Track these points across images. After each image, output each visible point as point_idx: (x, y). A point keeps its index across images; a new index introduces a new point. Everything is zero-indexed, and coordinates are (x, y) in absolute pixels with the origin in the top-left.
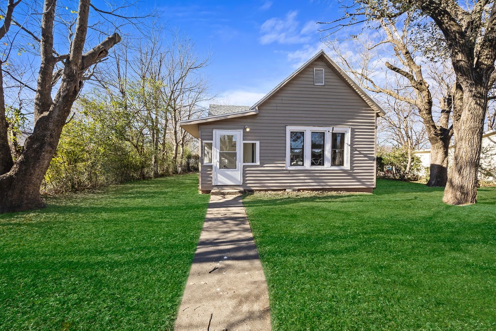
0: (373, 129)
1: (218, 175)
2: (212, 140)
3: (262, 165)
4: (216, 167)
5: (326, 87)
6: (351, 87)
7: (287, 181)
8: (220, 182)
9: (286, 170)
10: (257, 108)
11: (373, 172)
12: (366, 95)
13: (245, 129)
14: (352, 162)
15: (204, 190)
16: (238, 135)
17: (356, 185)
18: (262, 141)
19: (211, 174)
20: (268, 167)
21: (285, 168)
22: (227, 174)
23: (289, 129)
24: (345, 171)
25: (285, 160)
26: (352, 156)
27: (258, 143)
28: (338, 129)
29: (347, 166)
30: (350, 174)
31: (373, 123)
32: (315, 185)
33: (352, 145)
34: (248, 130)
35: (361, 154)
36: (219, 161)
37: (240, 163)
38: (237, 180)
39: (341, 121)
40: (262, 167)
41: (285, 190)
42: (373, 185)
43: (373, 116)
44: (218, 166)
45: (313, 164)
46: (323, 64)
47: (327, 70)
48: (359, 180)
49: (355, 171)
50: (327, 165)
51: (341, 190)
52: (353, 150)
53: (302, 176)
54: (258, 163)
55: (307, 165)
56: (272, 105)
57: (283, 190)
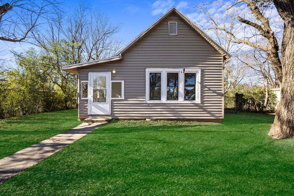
0: (221, 70)
1: (93, 107)
2: (87, 80)
3: (126, 99)
4: (90, 101)
5: (179, 36)
6: (200, 36)
7: (146, 112)
8: (94, 113)
9: (146, 103)
10: (120, 54)
11: (221, 106)
12: (212, 41)
13: (112, 72)
14: (202, 97)
15: (81, 118)
16: (108, 75)
17: (207, 116)
18: (126, 81)
19: (87, 106)
20: (131, 101)
21: (144, 102)
22: (98, 105)
23: (148, 71)
24: (196, 105)
25: (145, 96)
26: (202, 92)
27: (123, 82)
28: (189, 70)
29: (198, 100)
30: (201, 107)
31: (221, 64)
32: (170, 116)
33: (202, 83)
34: (114, 72)
35: (211, 90)
36: (93, 96)
37: (109, 98)
38: (107, 111)
39: (193, 64)
40: (126, 101)
41: (145, 119)
42: (221, 116)
43: (221, 59)
44: (92, 100)
45: (168, 99)
46: (177, 18)
47: (179, 23)
48: (209, 112)
49: (205, 105)
50: (181, 100)
51: (193, 120)
52: (203, 87)
53: (159, 109)
54: (123, 98)
55: (164, 99)
56: (134, 52)
57: (142, 119)
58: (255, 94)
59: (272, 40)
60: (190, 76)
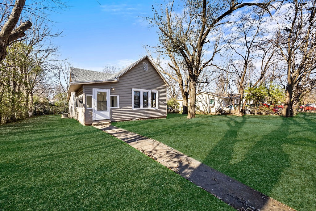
0: (166, 92)
1: (96, 114)
2: (92, 94)
3: (120, 108)
4: (94, 110)
5: (148, 72)
6: (158, 73)
7: (132, 115)
8: (98, 119)
9: (132, 110)
10: (118, 78)
11: (166, 110)
12: (163, 77)
13: (111, 89)
14: (159, 106)
15: (87, 124)
16: (108, 91)
17: (160, 115)
18: (120, 96)
19: (92, 114)
20: (124, 109)
21: (132, 109)
22: (101, 113)
23: (133, 90)
24: (156, 110)
25: (131, 105)
26: (159, 103)
27: (118, 97)
28: (154, 91)
29: (157, 107)
30: (158, 110)
31: (166, 89)
32: (145, 116)
33: (159, 98)
34: (113, 89)
35: (162, 102)
36: (96, 106)
37: (109, 107)
38: (108, 117)
39: (155, 88)
41: (132, 120)
42: (166, 115)
43: (166, 86)
44: (96, 109)
45: (144, 107)
46: (147, 61)
47: (149, 64)
48: (161, 113)
49: (160, 109)
50: (150, 107)
51: (155, 118)
52: (159, 100)
53: (139, 113)
54: (119, 107)
55: (141, 107)
56: (125, 77)
57: (131, 120)
58: (171, 103)
59: (181, 78)
60: (153, 95)
